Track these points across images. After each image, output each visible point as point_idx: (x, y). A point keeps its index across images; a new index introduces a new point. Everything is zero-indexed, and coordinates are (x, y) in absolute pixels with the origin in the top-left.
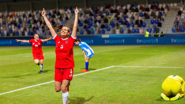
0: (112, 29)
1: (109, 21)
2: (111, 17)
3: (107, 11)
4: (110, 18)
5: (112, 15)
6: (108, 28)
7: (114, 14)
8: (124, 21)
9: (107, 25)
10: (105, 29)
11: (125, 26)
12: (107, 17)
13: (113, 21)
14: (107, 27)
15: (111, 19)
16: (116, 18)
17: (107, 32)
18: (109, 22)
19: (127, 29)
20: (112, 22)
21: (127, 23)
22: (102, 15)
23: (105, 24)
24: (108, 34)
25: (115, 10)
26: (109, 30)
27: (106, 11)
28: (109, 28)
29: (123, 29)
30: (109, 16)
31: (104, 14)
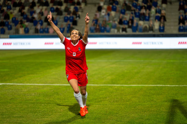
0: (14, 28)
1: (11, 17)
2: (14, 12)
3: (9, 3)
4: (11, 13)
5: (15, 9)
6: (9, 27)
7: (18, 9)
8: (30, 17)
9: (8, 22)
10: (5, 28)
11: (32, 24)
12: (9, 12)
13: (17, 17)
14: (8, 25)
15: (13, 14)
16: (20, 13)
17: (7, 31)
18: (11, 19)
19: (34, 27)
20: (15, 18)
21: (34, 20)
22: (2, 9)
23: (5, 21)
24: (9, 34)
25: (19, 3)
26: (10, 29)
27: (7, 4)
28: (11, 26)
29: (29, 27)
30: (11, 11)
31: (5, 8)
